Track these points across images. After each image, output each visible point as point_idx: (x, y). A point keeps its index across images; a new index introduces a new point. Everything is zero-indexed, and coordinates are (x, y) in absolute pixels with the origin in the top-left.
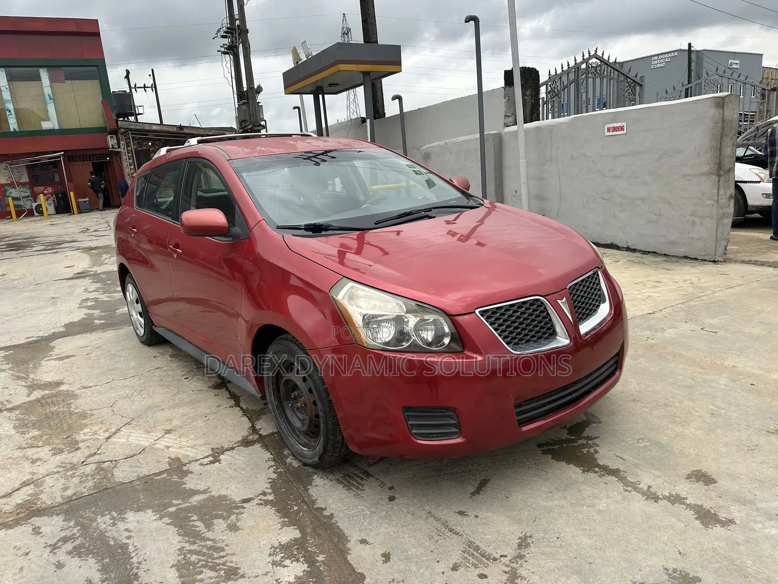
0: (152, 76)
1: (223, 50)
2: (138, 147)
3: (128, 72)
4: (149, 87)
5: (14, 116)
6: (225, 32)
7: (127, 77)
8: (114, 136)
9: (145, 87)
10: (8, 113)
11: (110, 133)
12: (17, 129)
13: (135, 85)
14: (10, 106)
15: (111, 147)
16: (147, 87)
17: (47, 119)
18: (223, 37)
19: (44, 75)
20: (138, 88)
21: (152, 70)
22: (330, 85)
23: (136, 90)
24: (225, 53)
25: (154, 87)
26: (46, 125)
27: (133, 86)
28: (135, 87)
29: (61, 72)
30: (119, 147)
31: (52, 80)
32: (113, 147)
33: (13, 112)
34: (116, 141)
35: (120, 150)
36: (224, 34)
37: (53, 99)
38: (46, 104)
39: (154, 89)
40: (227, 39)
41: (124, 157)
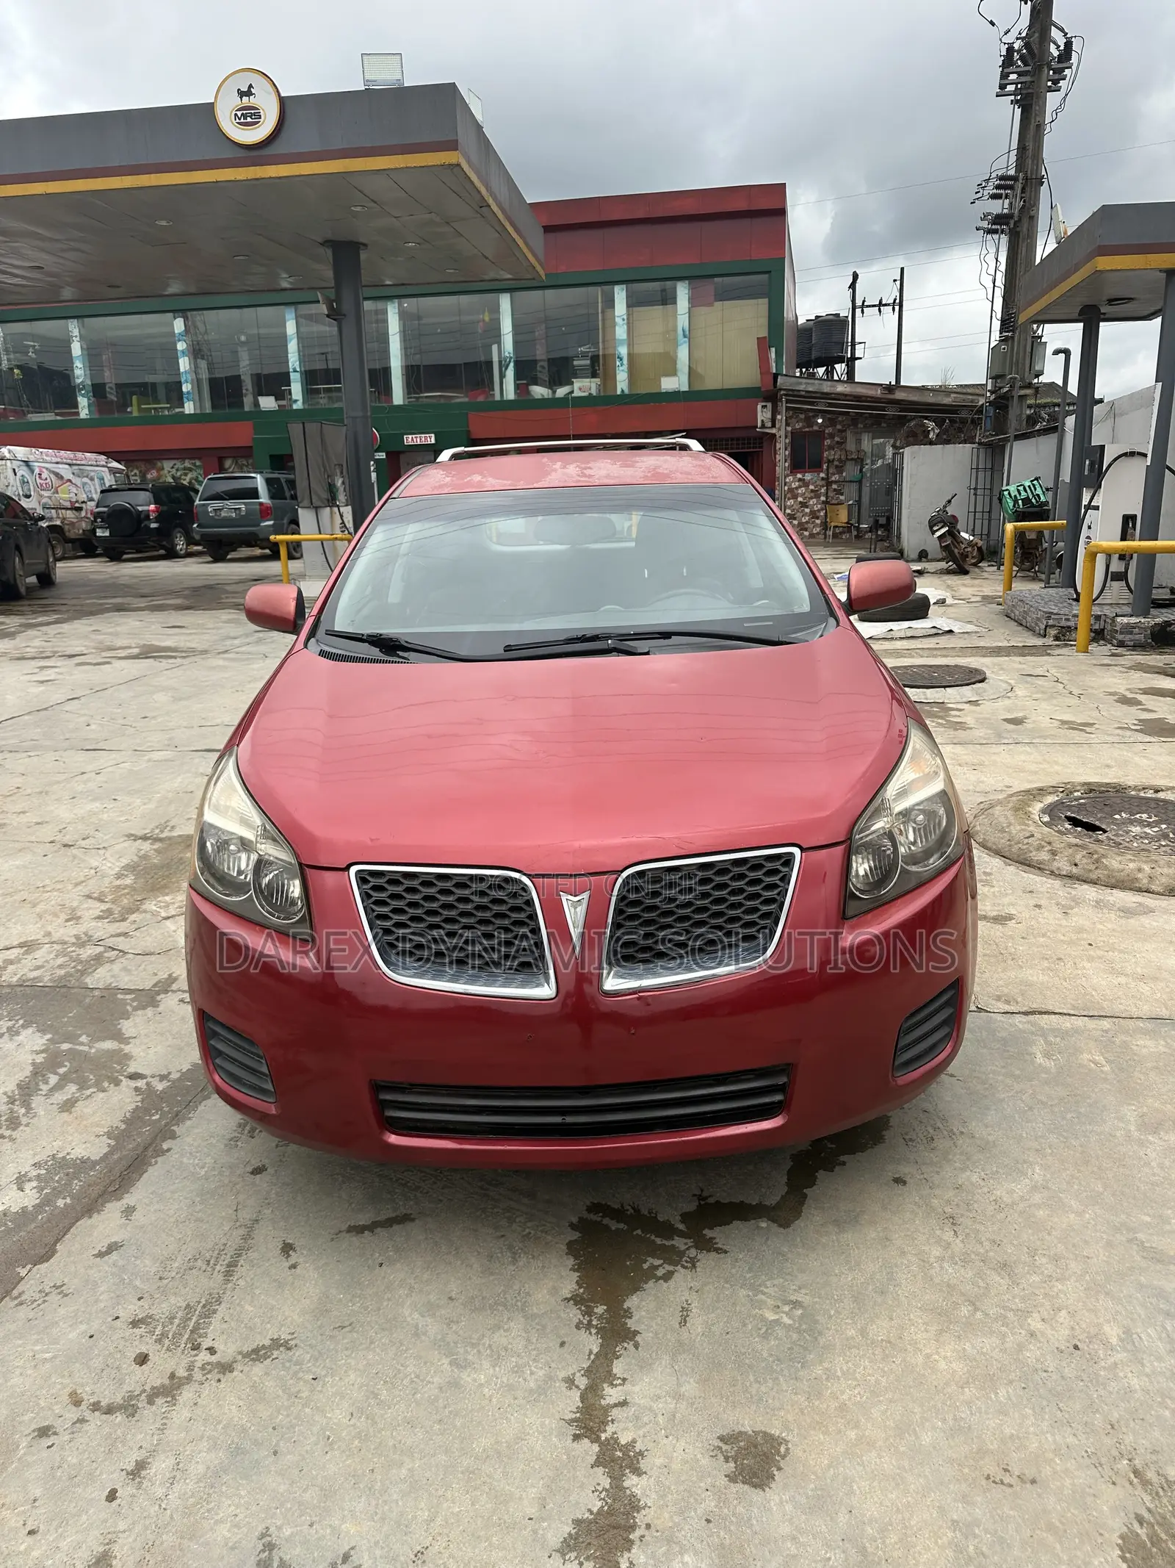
0: (898, 283)
1: (985, 224)
2: (804, 427)
3: (855, 276)
4: (889, 305)
5: (625, 367)
6: (998, 187)
7: (853, 286)
8: (769, 405)
9: (881, 304)
10: (618, 363)
11: (766, 399)
12: (626, 391)
13: (864, 301)
14: (623, 351)
15: (759, 425)
16: (886, 305)
17: (673, 372)
18: (994, 197)
19: (683, 292)
20: (868, 306)
21: (902, 269)
22: (1111, 301)
23: (863, 312)
24: (990, 232)
25: (899, 304)
26: (668, 384)
27: (859, 303)
28: (863, 306)
29: (709, 287)
30: (773, 426)
31: (694, 302)
32: (763, 426)
33: (625, 361)
34: (769, 415)
35: (774, 431)
36: (995, 191)
37: (689, 335)
38: (676, 345)
39: (897, 308)
40: (1001, 201)
41: (780, 445)
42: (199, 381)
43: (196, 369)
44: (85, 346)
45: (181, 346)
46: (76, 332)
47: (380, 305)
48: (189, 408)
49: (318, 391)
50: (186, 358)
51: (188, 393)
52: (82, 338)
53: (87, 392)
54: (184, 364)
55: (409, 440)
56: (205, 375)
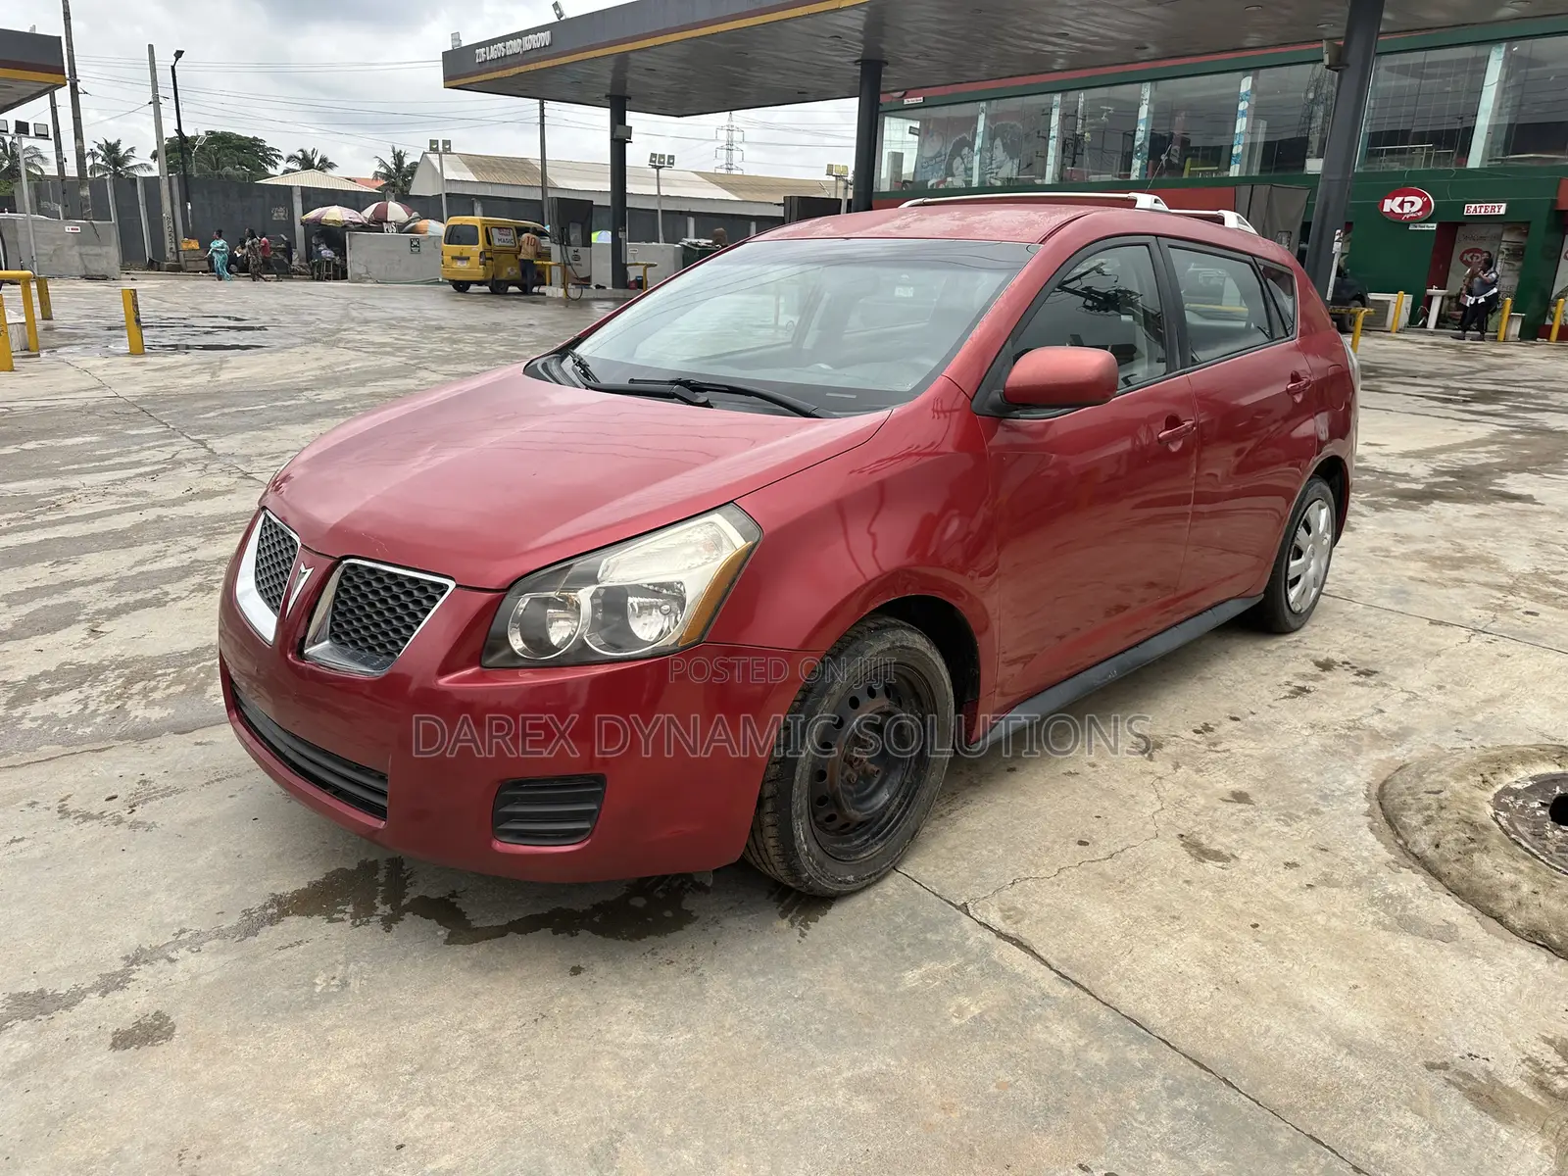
42: (1252, 146)
43: (1252, 130)
44: (1152, 110)
45: (1243, 106)
46: (1147, 96)
47: (1481, 51)
48: (1235, 171)
49: (1380, 153)
50: (1245, 119)
51: (1238, 155)
52: (1151, 100)
53: (1144, 154)
54: (1241, 125)
55: (1471, 209)
56: (1261, 138)
